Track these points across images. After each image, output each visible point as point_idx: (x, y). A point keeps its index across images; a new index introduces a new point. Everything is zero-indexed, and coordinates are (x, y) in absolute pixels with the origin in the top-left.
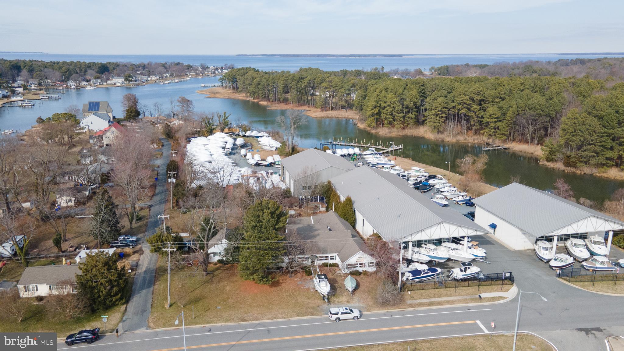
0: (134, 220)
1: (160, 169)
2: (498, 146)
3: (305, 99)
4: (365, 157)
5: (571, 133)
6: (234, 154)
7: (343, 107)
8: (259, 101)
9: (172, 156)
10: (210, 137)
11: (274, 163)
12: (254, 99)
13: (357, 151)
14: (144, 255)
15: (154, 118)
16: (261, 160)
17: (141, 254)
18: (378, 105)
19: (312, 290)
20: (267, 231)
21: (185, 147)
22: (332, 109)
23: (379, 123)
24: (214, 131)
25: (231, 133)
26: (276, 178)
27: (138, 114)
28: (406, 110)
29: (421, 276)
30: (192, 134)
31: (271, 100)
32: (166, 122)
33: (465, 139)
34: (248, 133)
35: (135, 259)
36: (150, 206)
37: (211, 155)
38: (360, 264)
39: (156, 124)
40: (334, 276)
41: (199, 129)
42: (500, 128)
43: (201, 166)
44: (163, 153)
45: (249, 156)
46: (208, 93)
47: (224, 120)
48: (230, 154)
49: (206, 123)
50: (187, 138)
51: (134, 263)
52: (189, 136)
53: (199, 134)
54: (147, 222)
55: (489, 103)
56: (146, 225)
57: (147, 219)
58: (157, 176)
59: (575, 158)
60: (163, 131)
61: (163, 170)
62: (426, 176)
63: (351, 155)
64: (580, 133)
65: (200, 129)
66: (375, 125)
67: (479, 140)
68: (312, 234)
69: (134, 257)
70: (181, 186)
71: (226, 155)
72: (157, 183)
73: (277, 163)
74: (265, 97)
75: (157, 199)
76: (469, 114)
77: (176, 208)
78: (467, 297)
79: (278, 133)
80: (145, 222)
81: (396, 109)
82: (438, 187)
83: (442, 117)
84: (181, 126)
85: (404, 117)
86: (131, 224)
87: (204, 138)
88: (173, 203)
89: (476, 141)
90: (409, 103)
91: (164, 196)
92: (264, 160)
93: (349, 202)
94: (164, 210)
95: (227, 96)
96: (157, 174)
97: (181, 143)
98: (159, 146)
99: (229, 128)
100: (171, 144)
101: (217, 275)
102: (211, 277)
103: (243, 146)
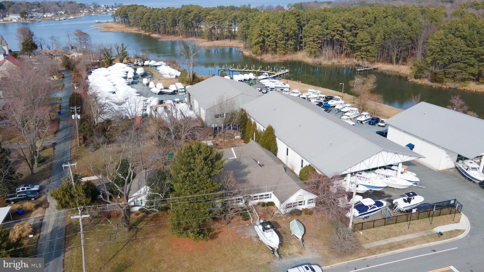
0: (36, 163)
1: (63, 102)
2: (367, 67)
3: (192, 31)
4: (261, 81)
5: (437, 52)
6: (136, 83)
7: (227, 38)
8: (151, 34)
9: (74, 89)
10: (110, 68)
11: (177, 91)
12: (145, 32)
13: (251, 76)
14: (50, 208)
15: (52, 50)
16: (164, 88)
17: (45, 208)
18: (263, 34)
19: (255, 240)
20: (200, 180)
21: (87, 78)
22: (217, 39)
23: (264, 50)
24: (113, 62)
25: (129, 63)
26: (183, 107)
27: (34, 46)
28: (287, 38)
29: (368, 211)
30: (93, 65)
31: (162, 33)
32: (64, 54)
33: (339, 62)
34: (146, 63)
35: (38, 215)
36: (54, 144)
37: (114, 85)
38: (300, 202)
39: (54, 56)
40: (274, 219)
41: (98, 61)
42: (370, 50)
43: (107, 98)
44: (64, 85)
45: (151, 85)
46: (102, 28)
47: (123, 51)
48: (133, 83)
49: (105, 55)
50: (88, 69)
51: (38, 222)
52: (89, 67)
53: (99, 65)
54: (51, 165)
55: (358, 29)
56: (50, 168)
57: (51, 160)
58: (60, 109)
59: (441, 75)
60: (63, 63)
61: (65, 103)
62: (323, 98)
63: (247, 80)
64: (448, 53)
65: (100, 60)
66: (260, 51)
67: (351, 63)
68: (242, 171)
69: (37, 213)
70: (87, 121)
71: (129, 85)
72: (60, 117)
73: (181, 91)
74: (156, 30)
75: (61, 135)
76: (341, 39)
77: (83, 145)
78: (423, 233)
79: (174, 62)
80: (49, 164)
81: (278, 37)
82: (338, 108)
83: (319, 43)
84: (80, 58)
85: (285, 44)
86: (32, 169)
87: (105, 68)
88: (80, 139)
89: (348, 63)
90: (289, 31)
91: (69, 132)
92: (167, 88)
93: (270, 131)
94: (70, 148)
95: (121, 30)
96: (60, 107)
97: (82, 75)
98: (60, 78)
99: (128, 59)
100: (71, 76)
101: (141, 229)
102: (134, 233)
103: (144, 75)
